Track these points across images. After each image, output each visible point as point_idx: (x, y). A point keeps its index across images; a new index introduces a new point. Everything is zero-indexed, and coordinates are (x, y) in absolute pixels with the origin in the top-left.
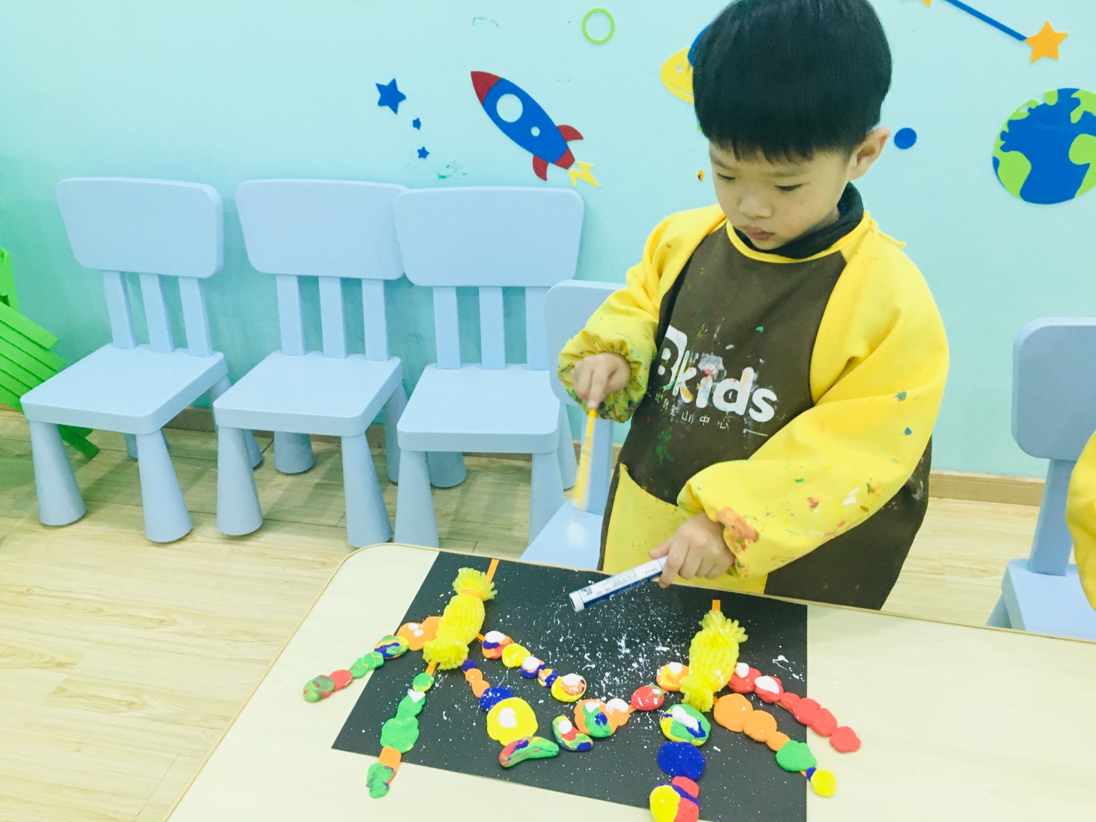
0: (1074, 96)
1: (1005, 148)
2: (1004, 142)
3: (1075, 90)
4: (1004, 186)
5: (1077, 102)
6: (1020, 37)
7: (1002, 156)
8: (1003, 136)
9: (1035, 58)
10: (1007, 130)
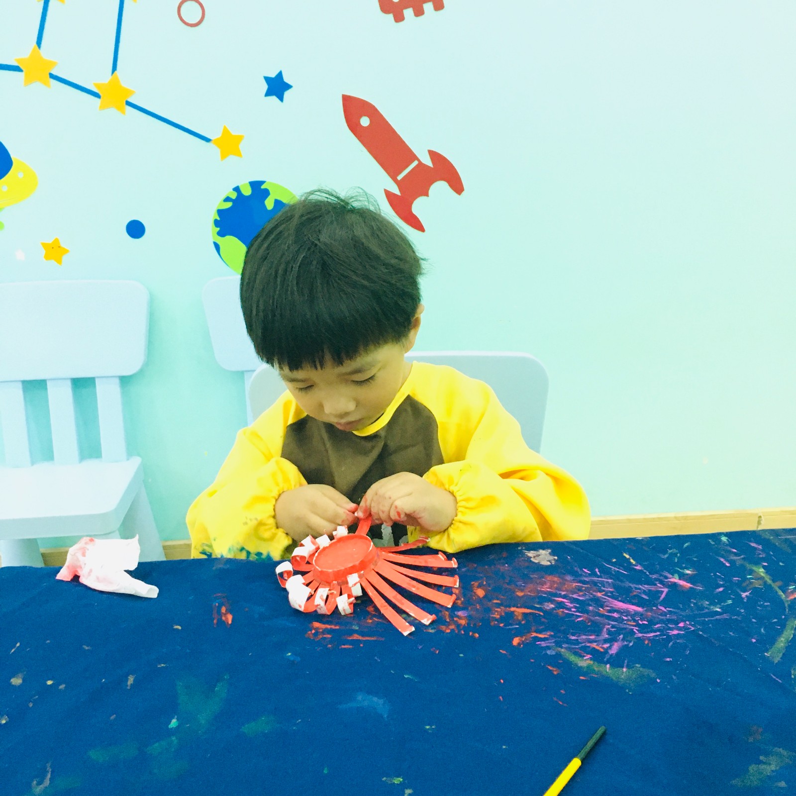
0: (263, 187)
1: (221, 234)
2: (218, 229)
3: (263, 182)
4: (228, 265)
5: (266, 193)
6: (208, 140)
7: (220, 240)
8: (216, 223)
9: (224, 156)
10: (218, 219)
